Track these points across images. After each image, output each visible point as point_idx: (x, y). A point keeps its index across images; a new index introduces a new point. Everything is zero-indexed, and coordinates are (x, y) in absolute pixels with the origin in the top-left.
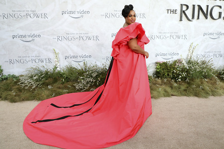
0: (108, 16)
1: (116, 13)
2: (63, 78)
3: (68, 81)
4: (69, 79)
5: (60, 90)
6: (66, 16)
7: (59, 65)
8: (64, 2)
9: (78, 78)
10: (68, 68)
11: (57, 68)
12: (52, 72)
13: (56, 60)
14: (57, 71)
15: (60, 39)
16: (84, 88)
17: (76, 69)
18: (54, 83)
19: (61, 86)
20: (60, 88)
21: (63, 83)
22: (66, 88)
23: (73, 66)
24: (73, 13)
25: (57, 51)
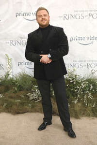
0: (67, 17)
1: (76, 13)
2: (16, 86)
3: (20, 90)
4: (22, 87)
5: (12, 100)
6: (20, 18)
7: (12, 72)
8: (19, 3)
9: (31, 87)
10: (20, 75)
11: (9, 75)
12: (4, 79)
13: (8, 66)
14: (9, 78)
15: (14, 43)
16: (38, 99)
17: (30, 76)
18: (6, 91)
19: (14, 95)
20: (11, 97)
21: (15, 92)
22: (19, 97)
23: (27, 73)
24: (28, 14)
25: (10, 57)
